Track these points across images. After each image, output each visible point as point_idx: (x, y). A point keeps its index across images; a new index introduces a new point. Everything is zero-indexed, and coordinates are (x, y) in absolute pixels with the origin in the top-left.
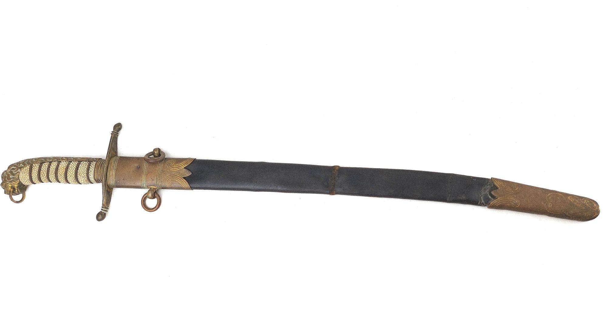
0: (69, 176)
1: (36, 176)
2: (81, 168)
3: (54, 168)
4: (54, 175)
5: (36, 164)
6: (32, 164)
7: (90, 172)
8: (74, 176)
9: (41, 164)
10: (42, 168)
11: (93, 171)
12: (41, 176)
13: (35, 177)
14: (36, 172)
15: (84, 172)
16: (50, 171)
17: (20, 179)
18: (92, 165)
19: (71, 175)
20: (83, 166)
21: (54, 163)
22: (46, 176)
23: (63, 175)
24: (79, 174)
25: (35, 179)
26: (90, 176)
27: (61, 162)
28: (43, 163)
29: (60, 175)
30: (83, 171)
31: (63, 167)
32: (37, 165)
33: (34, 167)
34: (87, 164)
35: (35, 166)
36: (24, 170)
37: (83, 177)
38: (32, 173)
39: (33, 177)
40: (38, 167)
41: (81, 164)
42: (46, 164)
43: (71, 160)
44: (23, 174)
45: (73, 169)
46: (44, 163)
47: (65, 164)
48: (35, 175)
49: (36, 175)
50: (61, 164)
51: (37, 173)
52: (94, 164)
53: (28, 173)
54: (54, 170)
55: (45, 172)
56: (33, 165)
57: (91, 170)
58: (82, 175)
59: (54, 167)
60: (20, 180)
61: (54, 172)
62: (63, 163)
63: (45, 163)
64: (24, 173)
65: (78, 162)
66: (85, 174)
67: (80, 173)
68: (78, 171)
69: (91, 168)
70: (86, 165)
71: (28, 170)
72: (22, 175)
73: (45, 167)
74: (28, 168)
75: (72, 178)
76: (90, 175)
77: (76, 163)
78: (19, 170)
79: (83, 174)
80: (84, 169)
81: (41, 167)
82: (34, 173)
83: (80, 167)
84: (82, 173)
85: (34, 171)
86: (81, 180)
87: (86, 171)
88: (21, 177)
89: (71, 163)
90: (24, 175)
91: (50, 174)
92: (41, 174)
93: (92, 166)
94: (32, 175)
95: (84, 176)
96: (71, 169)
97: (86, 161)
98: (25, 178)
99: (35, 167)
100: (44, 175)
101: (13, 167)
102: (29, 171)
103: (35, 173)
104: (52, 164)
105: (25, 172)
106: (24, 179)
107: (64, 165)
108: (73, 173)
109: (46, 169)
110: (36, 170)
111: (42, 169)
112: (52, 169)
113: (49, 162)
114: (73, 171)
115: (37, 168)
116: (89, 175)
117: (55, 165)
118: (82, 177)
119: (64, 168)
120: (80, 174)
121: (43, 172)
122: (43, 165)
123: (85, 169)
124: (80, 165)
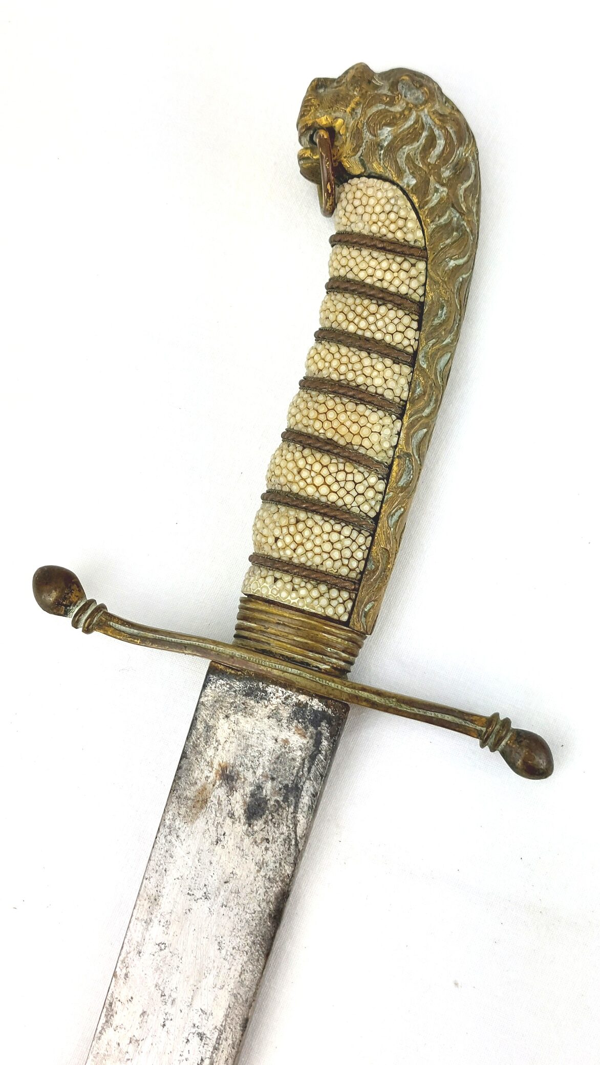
0: (301, 463)
1: (356, 270)
2: (325, 537)
3: (369, 382)
4: (335, 376)
5: (422, 279)
6: (425, 258)
7: (289, 586)
8: (295, 489)
9: (418, 310)
10: (392, 314)
11: (292, 599)
12: (350, 301)
13: (352, 263)
14: (379, 274)
15: (300, 550)
16: (364, 354)
17: (363, 179)
18: (330, 600)
19: (305, 474)
20: (338, 546)
21: (403, 381)
22: (344, 325)
23: (318, 425)
24: (298, 521)
25: (344, 262)
26: (270, 580)
27: (400, 417)
28: (420, 322)
29: (322, 409)
30: (309, 545)
31: (365, 432)
32: (414, 284)
33: (406, 265)
34: (344, 571)
35: (413, 272)
36: (403, 213)
37: (277, 539)
38: (375, 254)
39: (355, 253)
40: (403, 290)
41: (355, 534)
42: (411, 334)
43: (394, 474)
44: (383, 201)
45: (335, 487)
46: (415, 325)
47: (377, 448)
48: (363, 266)
49: (362, 275)
50: (387, 421)
51: (369, 281)
52: (330, 612)
53: (384, 231)
54: (360, 380)
55: (363, 324)
56: (421, 265)
57: (303, 592)
58: (288, 539)
59: (378, 382)
60: (359, 176)
61: (350, 376)
62: (386, 432)
63: (419, 329)
64: (388, 208)
65: (372, 514)
66: (289, 552)
67: (301, 526)
68: (318, 518)
69: (315, 593)
70: (338, 564)
71: (399, 235)
72: (379, 195)
73: (391, 328)
74: (410, 237)
75: (290, 477)
76: (276, 580)
77: (366, 508)
78: (414, 182)
79: (293, 546)
80: (317, 550)
81: (399, 306)
82: (373, 263)
83: (337, 527)
84: (298, 538)
85: (385, 265)
86: (267, 521)
87: (303, 560)
88: (370, 192)
89: (373, 480)
90: (378, 209)
91: (344, 350)
92: (358, 301)
93: (324, 601)
94: (365, 252)
95: (280, 544)
96: (341, 476)
97: (367, 560)
98: (360, 210)
99: (403, 275)
100: (351, 316)
101: (441, 143)
102: (390, 236)
103: (370, 271)
104: (396, 368)
105: (393, 216)
106: (357, 203)
107: (375, 438)
108: (310, 490)
109: (379, 336)
110: (388, 276)
111: (383, 309)
112: (368, 371)
113: (415, 354)
114: (324, 490)
115: (397, 282)
116: (278, 575)
117: (391, 384)
118: (277, 533)
119: (357, 440)
120: (292, 529)
121: (365, 314)
122: (406, 320)
123: (318, 560)
124: (347, 531)
